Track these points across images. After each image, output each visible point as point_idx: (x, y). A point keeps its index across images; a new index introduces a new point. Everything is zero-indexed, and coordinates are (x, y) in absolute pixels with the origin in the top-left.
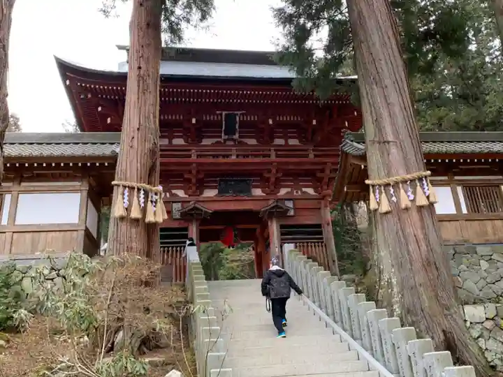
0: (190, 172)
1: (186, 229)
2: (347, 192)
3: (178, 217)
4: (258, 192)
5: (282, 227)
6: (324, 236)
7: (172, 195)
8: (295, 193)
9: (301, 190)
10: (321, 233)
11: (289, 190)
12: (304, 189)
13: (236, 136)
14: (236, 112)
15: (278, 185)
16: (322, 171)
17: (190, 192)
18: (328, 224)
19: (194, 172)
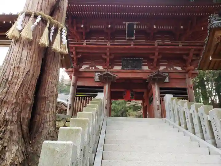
0: (106, 54)
1: (102, 87)
2: (211, 60)
3: (98, 80)
4: (146, 68)
5: (161, 89)
6: (188, 95)
7: (96, 68)
8: (169, 69)
9: (173, 68)
10: (186, 93)
11: (165, 67)
12: (175, 67)
13: (134, 38)
14: (134, 23)
15: (158, 64)
16: (188, 55)
17: (106, 67)
18: (191, 88)
19: (108, 54)
